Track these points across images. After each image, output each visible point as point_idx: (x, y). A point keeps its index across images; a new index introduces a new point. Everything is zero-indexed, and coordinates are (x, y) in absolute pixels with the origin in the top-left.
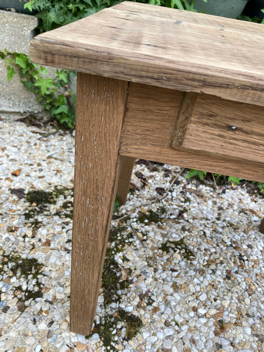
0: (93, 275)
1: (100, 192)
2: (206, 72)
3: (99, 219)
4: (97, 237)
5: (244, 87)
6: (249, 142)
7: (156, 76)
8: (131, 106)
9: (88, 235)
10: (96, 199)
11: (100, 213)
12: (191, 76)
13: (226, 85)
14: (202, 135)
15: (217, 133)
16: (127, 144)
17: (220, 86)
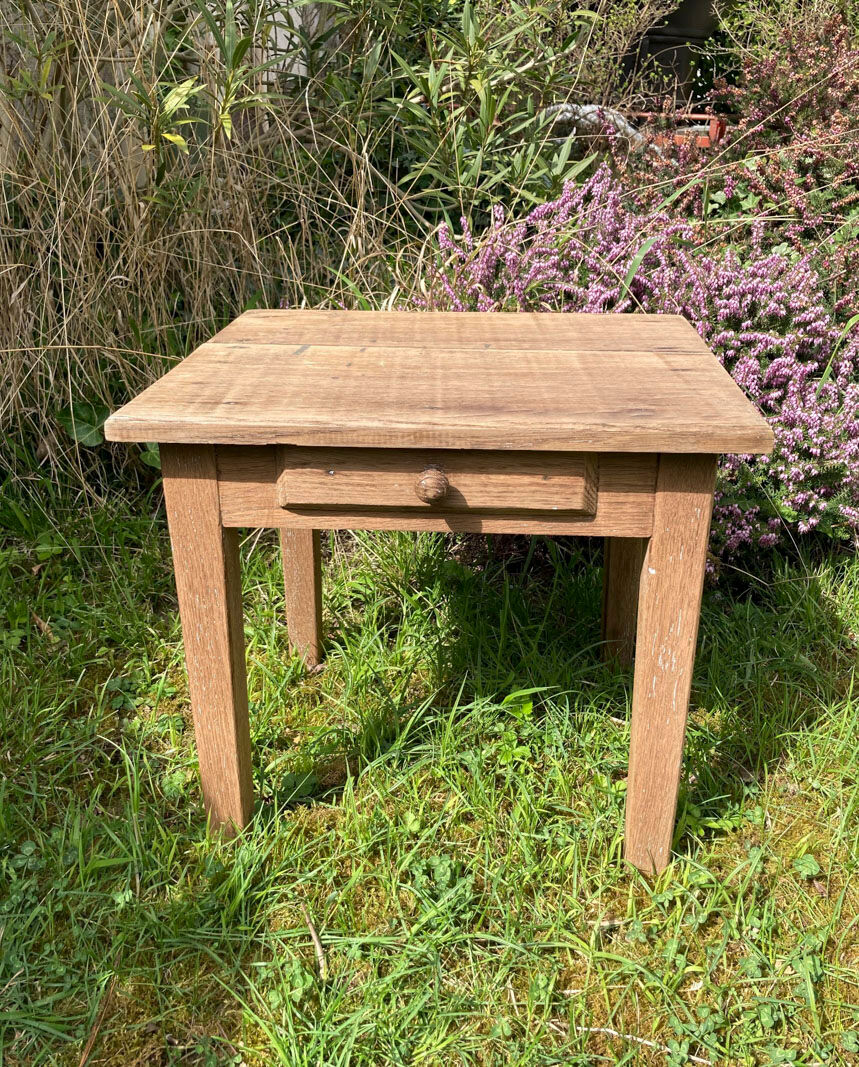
0: (227, 724)
1: (210, 583)
2: (275, 424)
3: (218, 623)
4: (219, 653)
5: (313, 432)
6: (352, 485)
7: (230, 435)
8: (222, 467)
9: (208, 652)
10: (207, 593)
11: (216, 615)
12: (262, 430)
13: (298, 433)
14: (304, 485)
15: (317, 481)
16: (229, 512)
17: (291, 435)
